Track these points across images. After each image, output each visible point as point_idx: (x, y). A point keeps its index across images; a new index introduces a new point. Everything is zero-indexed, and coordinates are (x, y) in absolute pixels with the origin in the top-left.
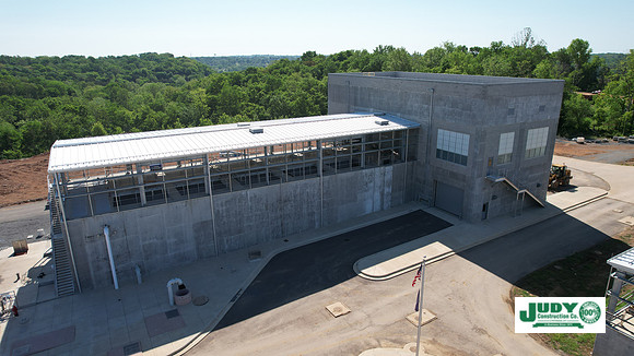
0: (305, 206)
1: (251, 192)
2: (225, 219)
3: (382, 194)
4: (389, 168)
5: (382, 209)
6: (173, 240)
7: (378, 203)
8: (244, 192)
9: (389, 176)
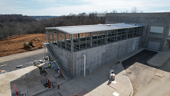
0: (123, 48)
1: (114, 44)
2: (108, 52)
3: (136, 45)
4: (138, 37)
5: (135, 49)
6: (97, 59)
7: (135, 48)
8: (113, 43)
9: (138, 40)
